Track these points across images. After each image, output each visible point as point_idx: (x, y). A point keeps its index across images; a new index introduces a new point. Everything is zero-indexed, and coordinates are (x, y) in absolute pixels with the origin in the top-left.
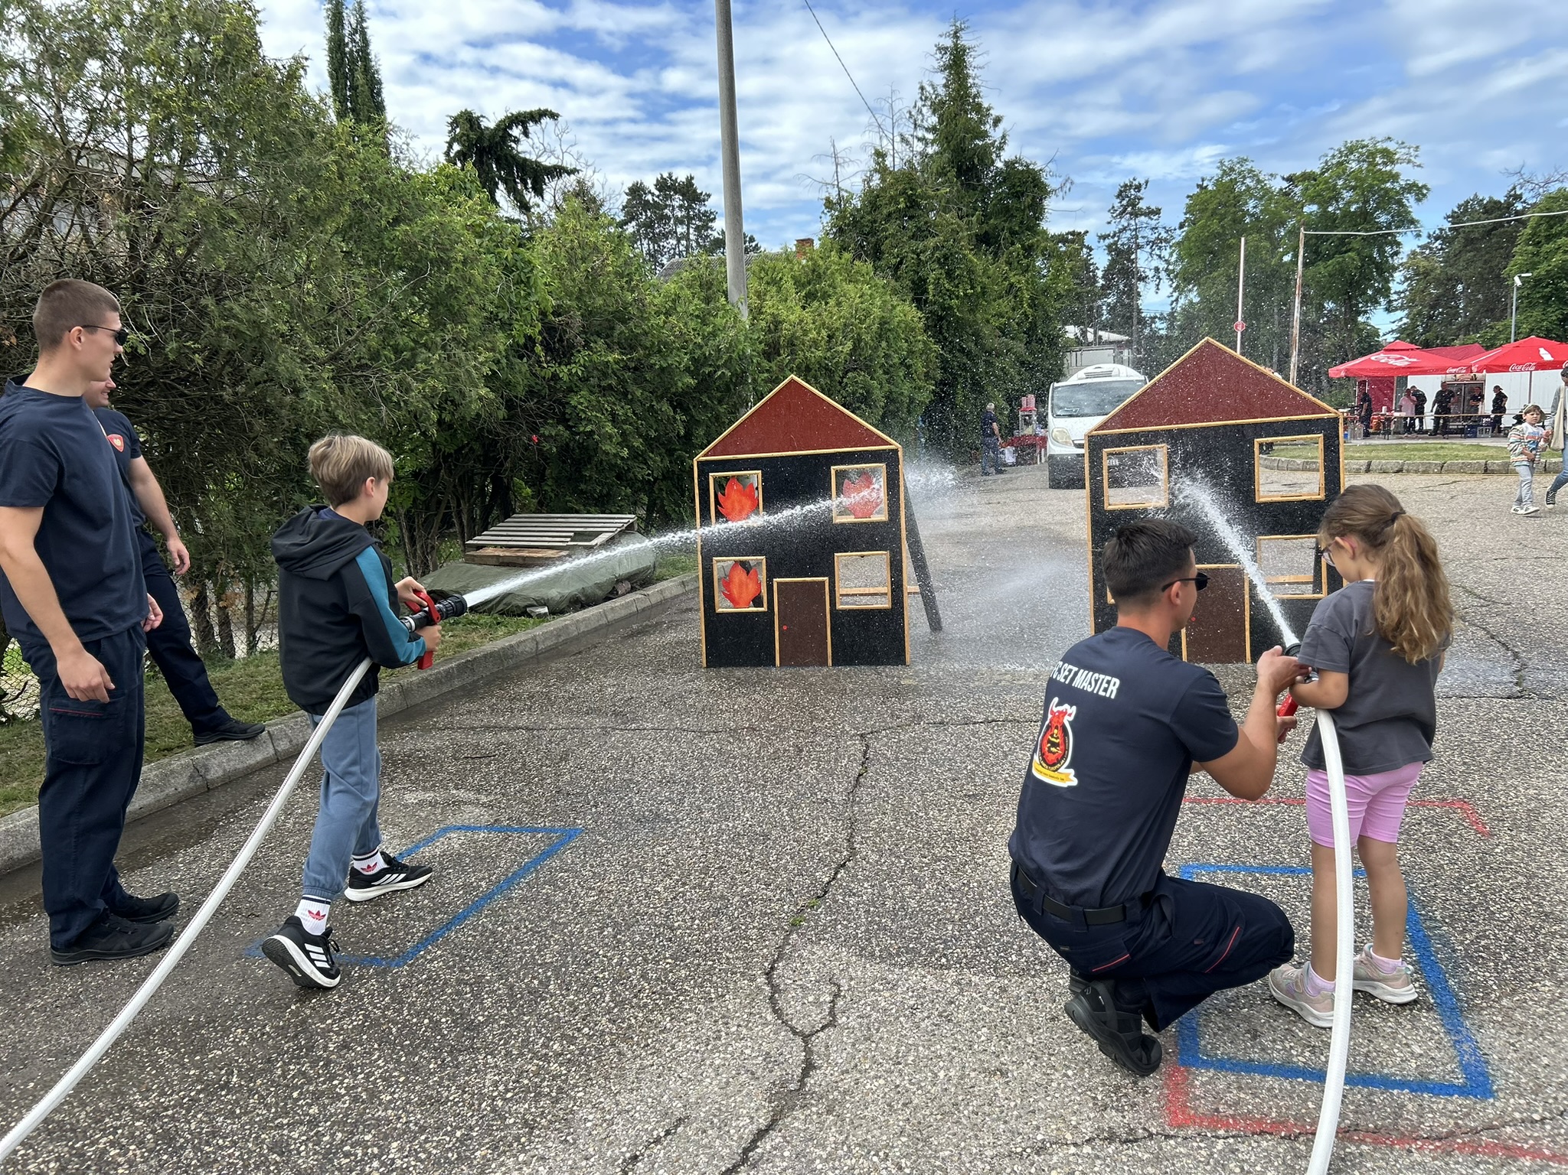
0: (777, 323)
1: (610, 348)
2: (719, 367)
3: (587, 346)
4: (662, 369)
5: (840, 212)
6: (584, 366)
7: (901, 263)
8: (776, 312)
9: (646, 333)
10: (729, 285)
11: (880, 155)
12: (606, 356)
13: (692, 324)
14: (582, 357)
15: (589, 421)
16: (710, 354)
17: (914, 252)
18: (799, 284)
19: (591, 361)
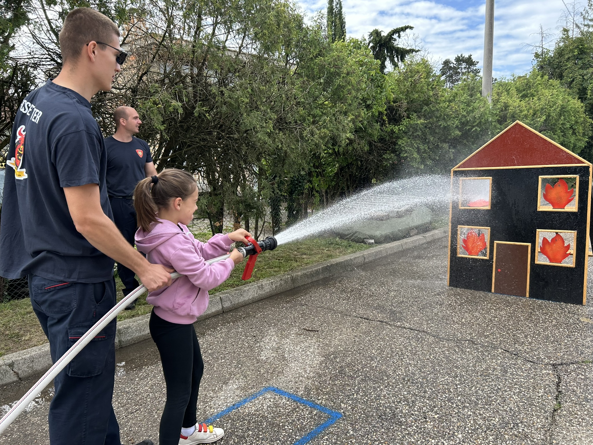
0: (506, 106)
1: (419, 118)
2: (474, 127)
3: (408, 117)
4: (445, 127)
5: (542, 58)
6: (406, 126)
7: (573, 81)
8: (506, 102)
9: (438, 110)
10: (483, 88)
11: (566, 31)
12: (417, 121)
13: (462, 106)
14: (405, 122)
15: (406, 152)
16: (470, 120)
17: (580, 75)
18: (518, 90)
19: (409, 124)
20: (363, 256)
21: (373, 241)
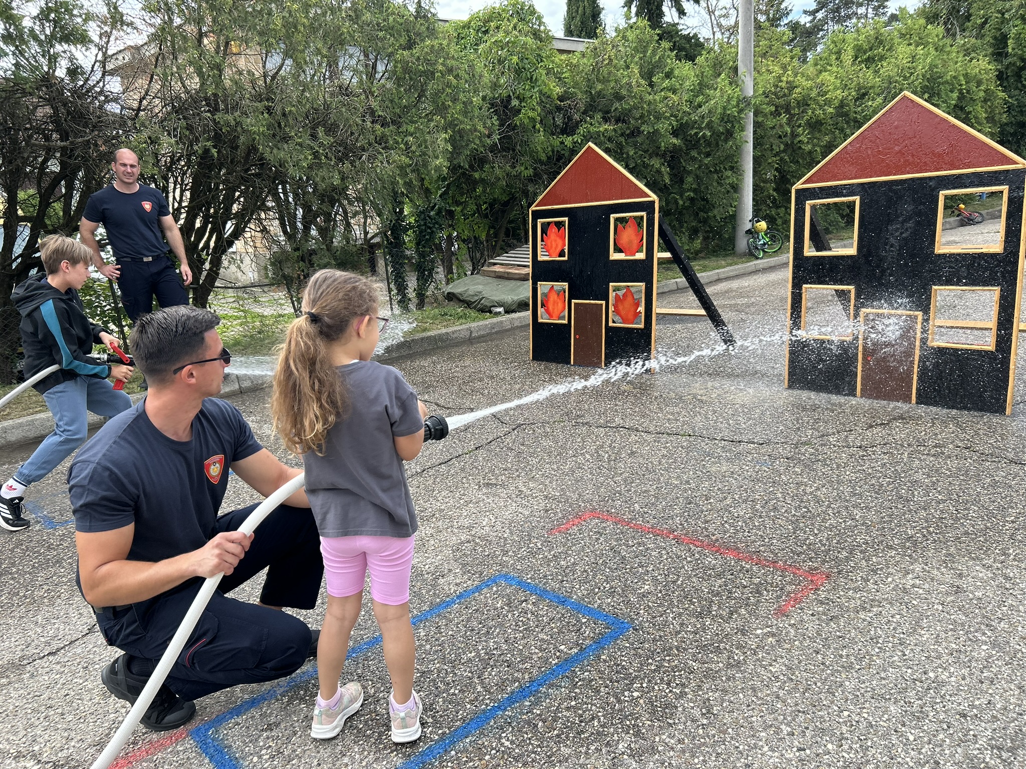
6: (584, 136)
7: (985, 23)
12: (599, 128)
14: (583, 129)
19: (588, 132)
20: (469, 329)
21: (501, 309)
